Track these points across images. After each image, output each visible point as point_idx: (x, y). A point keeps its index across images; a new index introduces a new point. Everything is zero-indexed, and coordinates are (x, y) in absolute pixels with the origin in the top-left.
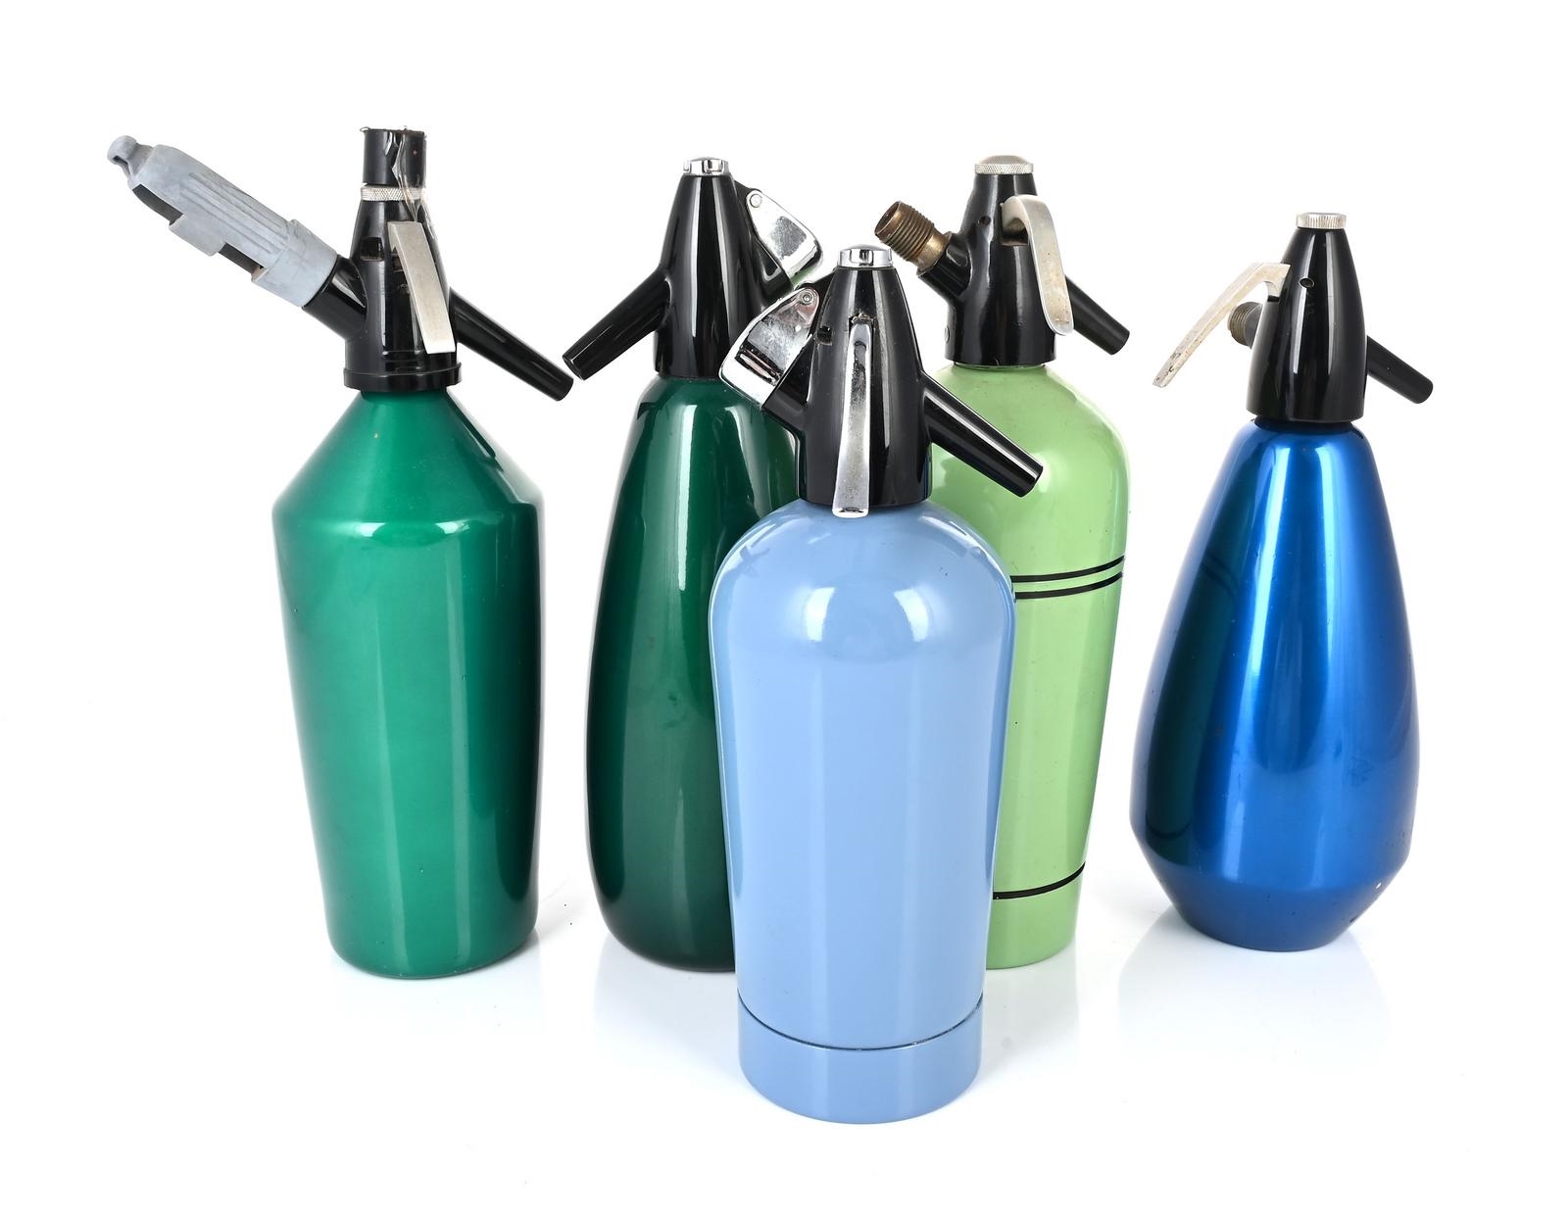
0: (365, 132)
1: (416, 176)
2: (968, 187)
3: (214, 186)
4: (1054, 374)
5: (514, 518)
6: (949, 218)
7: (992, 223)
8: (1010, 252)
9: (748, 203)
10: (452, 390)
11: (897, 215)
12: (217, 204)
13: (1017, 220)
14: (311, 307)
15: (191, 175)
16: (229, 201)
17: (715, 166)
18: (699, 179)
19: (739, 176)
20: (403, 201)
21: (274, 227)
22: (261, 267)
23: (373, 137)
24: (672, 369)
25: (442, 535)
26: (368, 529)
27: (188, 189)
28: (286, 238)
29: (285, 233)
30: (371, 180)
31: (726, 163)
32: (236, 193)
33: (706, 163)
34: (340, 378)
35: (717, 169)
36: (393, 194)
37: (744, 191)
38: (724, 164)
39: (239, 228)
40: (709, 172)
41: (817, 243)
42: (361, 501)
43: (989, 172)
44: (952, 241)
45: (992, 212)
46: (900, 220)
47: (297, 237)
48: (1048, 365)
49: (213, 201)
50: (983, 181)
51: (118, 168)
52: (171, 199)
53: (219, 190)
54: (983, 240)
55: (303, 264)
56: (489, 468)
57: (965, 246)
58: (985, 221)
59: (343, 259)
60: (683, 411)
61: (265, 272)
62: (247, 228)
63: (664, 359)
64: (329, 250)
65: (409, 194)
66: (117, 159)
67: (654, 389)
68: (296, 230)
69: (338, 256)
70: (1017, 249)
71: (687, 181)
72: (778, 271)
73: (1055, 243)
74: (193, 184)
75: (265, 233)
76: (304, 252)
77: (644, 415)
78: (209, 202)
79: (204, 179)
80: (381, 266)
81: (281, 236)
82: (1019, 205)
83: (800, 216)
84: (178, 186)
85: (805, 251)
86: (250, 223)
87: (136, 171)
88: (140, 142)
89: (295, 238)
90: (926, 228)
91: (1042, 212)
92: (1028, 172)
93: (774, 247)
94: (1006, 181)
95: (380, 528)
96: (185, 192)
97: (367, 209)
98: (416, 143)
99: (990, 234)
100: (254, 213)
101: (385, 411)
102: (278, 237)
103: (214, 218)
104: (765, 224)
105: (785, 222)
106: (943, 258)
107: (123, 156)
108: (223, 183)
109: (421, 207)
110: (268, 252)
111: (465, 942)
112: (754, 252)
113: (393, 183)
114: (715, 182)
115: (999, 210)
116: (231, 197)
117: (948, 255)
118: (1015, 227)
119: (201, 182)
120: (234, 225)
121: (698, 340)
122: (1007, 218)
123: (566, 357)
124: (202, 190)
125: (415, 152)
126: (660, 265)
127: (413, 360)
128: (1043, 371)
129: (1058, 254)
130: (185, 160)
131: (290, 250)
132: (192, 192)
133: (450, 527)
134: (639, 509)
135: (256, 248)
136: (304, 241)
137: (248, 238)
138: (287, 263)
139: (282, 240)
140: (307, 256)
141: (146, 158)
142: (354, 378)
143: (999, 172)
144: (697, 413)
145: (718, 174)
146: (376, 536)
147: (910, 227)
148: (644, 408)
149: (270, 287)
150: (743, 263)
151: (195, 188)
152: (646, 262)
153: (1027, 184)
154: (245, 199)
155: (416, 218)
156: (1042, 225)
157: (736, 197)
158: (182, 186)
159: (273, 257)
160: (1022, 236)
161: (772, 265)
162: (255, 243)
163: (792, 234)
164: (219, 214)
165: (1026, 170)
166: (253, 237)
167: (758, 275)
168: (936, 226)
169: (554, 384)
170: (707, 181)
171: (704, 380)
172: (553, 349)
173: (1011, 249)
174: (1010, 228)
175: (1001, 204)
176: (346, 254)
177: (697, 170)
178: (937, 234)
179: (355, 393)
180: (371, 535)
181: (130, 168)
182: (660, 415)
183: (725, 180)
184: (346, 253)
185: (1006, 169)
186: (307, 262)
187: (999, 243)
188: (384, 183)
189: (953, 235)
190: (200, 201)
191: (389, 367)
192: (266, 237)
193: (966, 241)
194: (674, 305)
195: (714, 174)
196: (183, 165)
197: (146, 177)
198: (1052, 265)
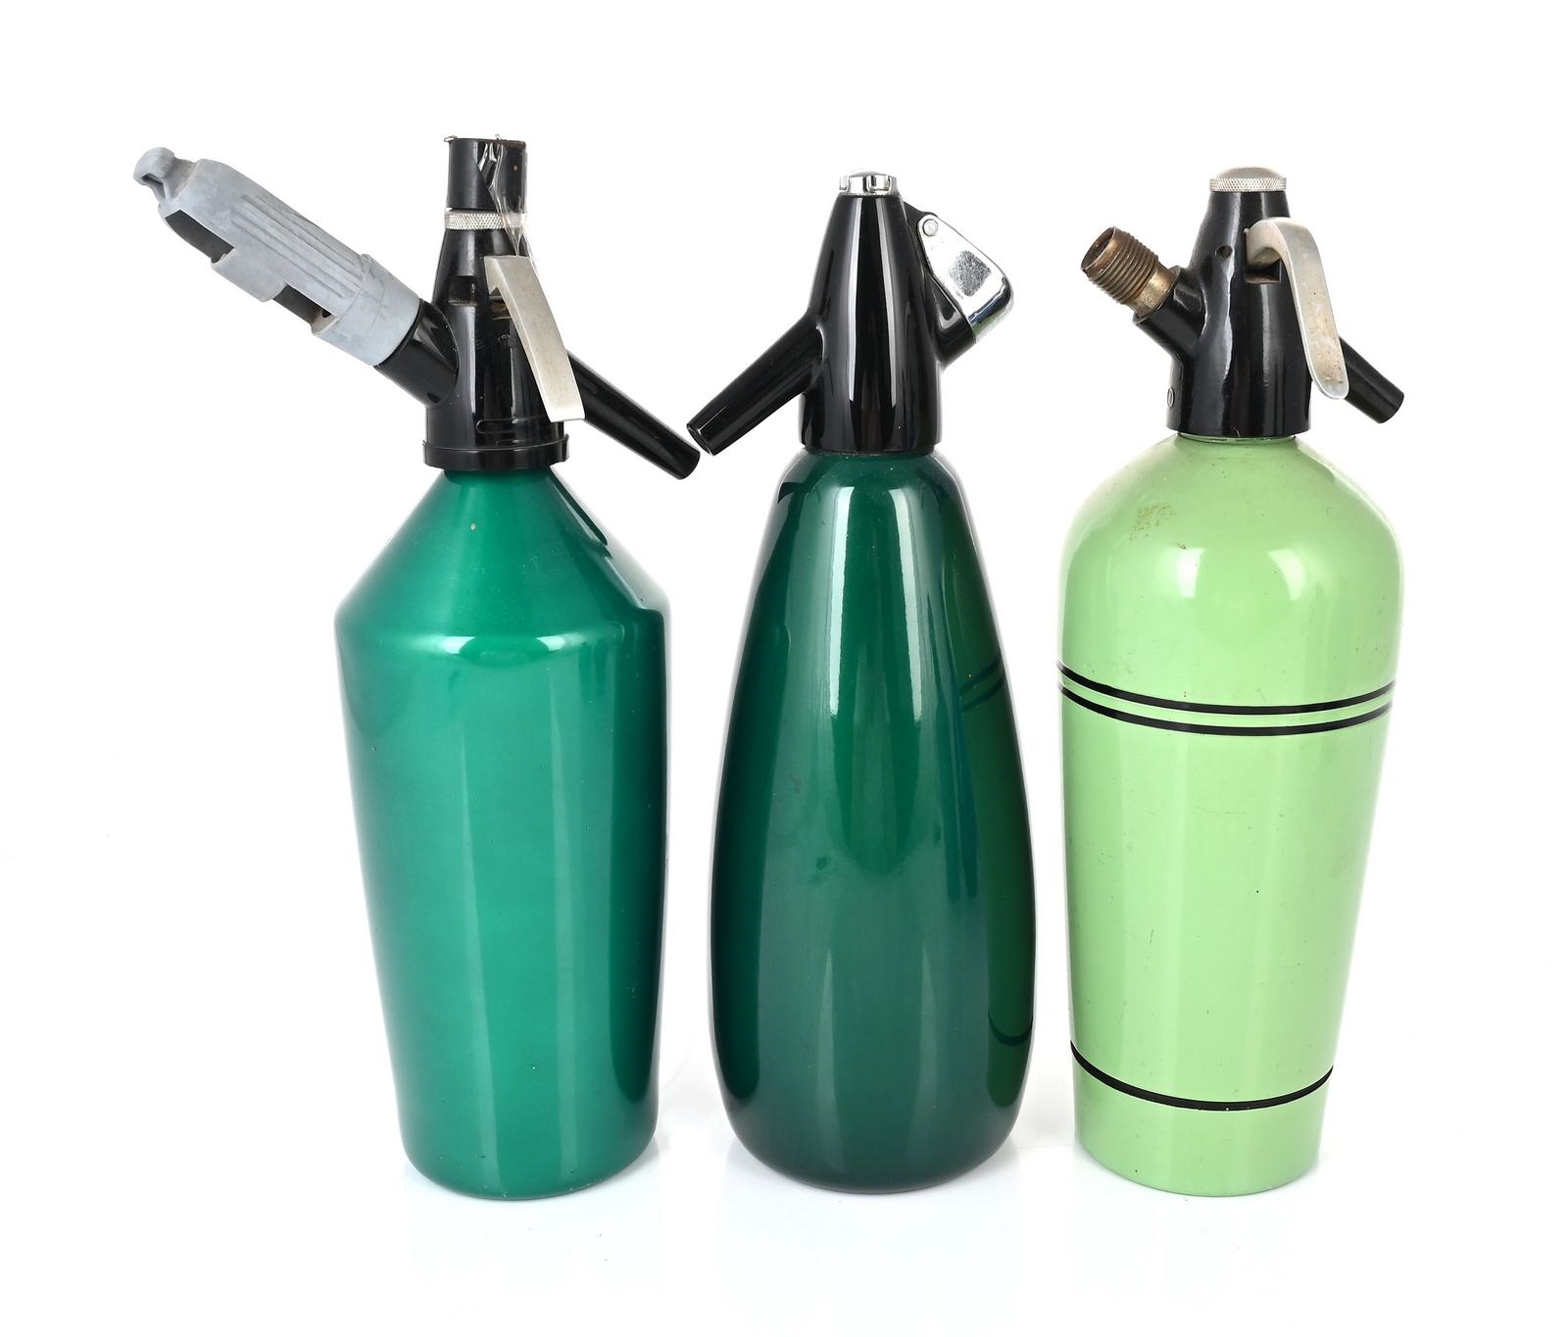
0: (450, 142)
1: (515, 199)
2: (1199, 210)
3: (272, 212)
4: (1307, 446)
5: (636, 628)
6: (1177, 249)
7: (1233, 254)
8: (1255, 292)
9: (921, 230)
10: (558, 468)
11: (1111, 245)
12: (277, 234)
13: (1270, 250)
14: (388, 366)
15: (244, 198)
16: (291, 231)
17: (880, 183)
18: (859, 202)
19: (910, 196)
20: (502, 231)
21: (347, 264)
22: (326, 314)
23: (459, 149)
24: (824, 440)
25: (545, 652)
26: (454, 644)
27: (241, 216)
28: (360, 278)
29: (358, 270)
30: (457, 203)
31: (894, 179)
32: (299, 221)
33: (869, 179)
34: (420, 453)
35: (882, 187)
36: (488, 221)
37: (916, 215)
38: (891, 180)
39: (304, 266)
40: (872, 191)
41: (1005, 281)
42: (443, 611)
43: (1230, 190)
44: (1179, 278)
45: (1232, 240)
46: (1115, 253)
47: (374, 277)
48: (1299, 436)
49: (272, 231)
50: (1220, 201)
51: (147, 191)
52: (220, 228)
53: (279, 217)
54: (1221, 275)
55: (382, 310)
56: (596, 556)
57: (1198, 284)
58: (1224, 252)
59: (426, 303)
60: (836, 495)
61: (335, 322)
62: (313, 265)
63: (813, 428)
64: (409, 293)
65: (509, 221)
66: (148, 179)
67: (799, 467)
68: (368, 267)
69: (421, 300)
70: (1265, 289)
71: (844, 203)
72: (956, 316)
73: (1322, 279)
74: (247, 208)
75: (337, 273)
76: (382, 295)
77: (788, 498)
78: (266, 233)
79: (260, 203)
80: (469, 312)
81: (356, 276)
82: (1269, 232)
83: (987, 249)
84: (228, 212)
85: (990, 289)
86: (317, 259)
87: (173, 194)
88: (179, 156)
89: (371, 276)
90: (1148, 261)
91: (1303, 239)
92: (1279, 188)
93: (952, 287)
94: (1251, 200)
95: (468, 643)
96: (239, 220)
97: (453, 240)
98: (514, 153)
99: (1230, 269)
100: (320, 246)
101: (476, 494)
102: (350, 276)
103: (272, 252)
104: (942, 258)
105: (969, 258)
106: (1168, 302)
107: (158, 174)
108: (283, 208)
109: (523, 236)
110: (340, 296)
111: (571, 1155)
112: (928, 293)
113: (486, 205)
114: (879, 204)
115: (1243, 238)
116: (293, 226)
117: (1175, 297)
118: (1265, 260)
119: (259, 208)
120: (298, 261)
121: (855, 404)
122: (1253, 249)
123: (692, 426)
124: (258, 217)
125: (516, 168)
126: (809, 309)
127: (511, 431)
128: (1294, 444)
129: (1326, 292)
130: (236, 178)
131: (366, 293)
132: (246, 219)
133: (554, 642)
134: (781, 617)
135: (325, 291)
136: (381, 281)
137: (315, 279)
138: (362, 309)
139: (355, 280)
140: (386, 301)
141: (186, 177)
142: (436, 453)
143: (1243, 189)
144: (854, 497)
145: (884, 193)
146: (465, 653)
147: (1128, 261)
148: (786, 489)
149: (339, 341)
150: (913, 307)
151: (249, 215)
152: (791, 305)
153: (1278, 204)
154: (309, 228)
155: (517, 251)
156: (1305, 256)
157: (906, 222)
158: (234, 212)
159: (345, 303)
160: (1274, 269)
161: (950, 307)
162: (324, 285)
163: (974, 270)
164: (280, 248)
165: (1275, 186)
166: (320, 277)
167: (932, 321)
168: (1160, 260)
169: (676, 459)
170: (869, 203)
171: (864, 455)
172: (677, 416)
173: (1257, 288)
174: (1258, 260)
175: (1246, 230)
176: (429, 298)
177: (857, 189)
178: (1162, 269)
179: (437, 472)
180: (457, 652)
181: (166, 189)
182: (808, 500)
183: (892, 201)
184: (428, 296)
185: (1253, 185)
186: (385, 307)
187: (1243, 280)
188: (474, 206)
189: (1182, 270)
190: (255, 231)
191: (480, 440)
192: (338, 277)
193: (1199, 277)
194: (828, 361)
195: (879, 193)
196: (233, 185)
197: (186, 200)
198: (1318, 308)
